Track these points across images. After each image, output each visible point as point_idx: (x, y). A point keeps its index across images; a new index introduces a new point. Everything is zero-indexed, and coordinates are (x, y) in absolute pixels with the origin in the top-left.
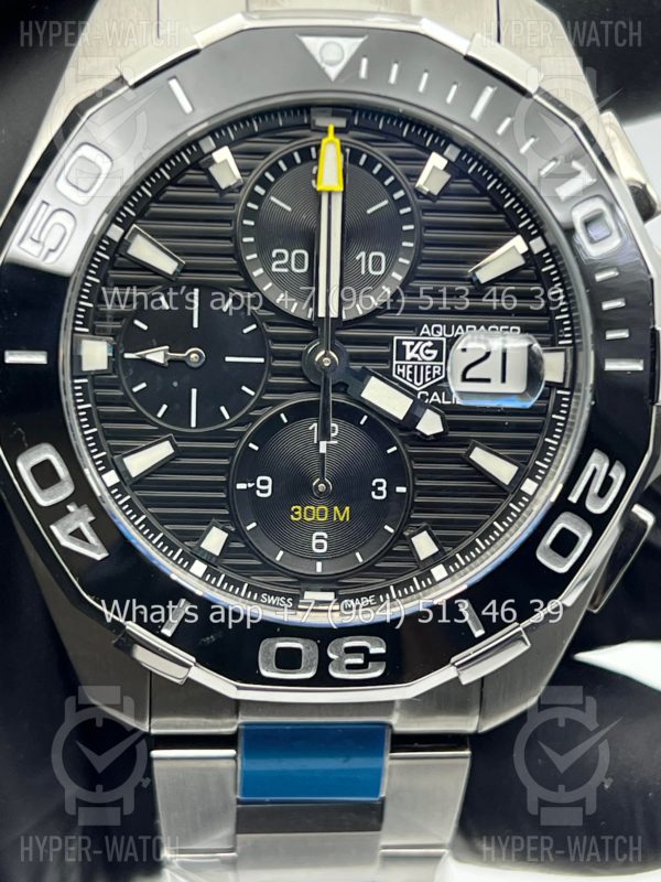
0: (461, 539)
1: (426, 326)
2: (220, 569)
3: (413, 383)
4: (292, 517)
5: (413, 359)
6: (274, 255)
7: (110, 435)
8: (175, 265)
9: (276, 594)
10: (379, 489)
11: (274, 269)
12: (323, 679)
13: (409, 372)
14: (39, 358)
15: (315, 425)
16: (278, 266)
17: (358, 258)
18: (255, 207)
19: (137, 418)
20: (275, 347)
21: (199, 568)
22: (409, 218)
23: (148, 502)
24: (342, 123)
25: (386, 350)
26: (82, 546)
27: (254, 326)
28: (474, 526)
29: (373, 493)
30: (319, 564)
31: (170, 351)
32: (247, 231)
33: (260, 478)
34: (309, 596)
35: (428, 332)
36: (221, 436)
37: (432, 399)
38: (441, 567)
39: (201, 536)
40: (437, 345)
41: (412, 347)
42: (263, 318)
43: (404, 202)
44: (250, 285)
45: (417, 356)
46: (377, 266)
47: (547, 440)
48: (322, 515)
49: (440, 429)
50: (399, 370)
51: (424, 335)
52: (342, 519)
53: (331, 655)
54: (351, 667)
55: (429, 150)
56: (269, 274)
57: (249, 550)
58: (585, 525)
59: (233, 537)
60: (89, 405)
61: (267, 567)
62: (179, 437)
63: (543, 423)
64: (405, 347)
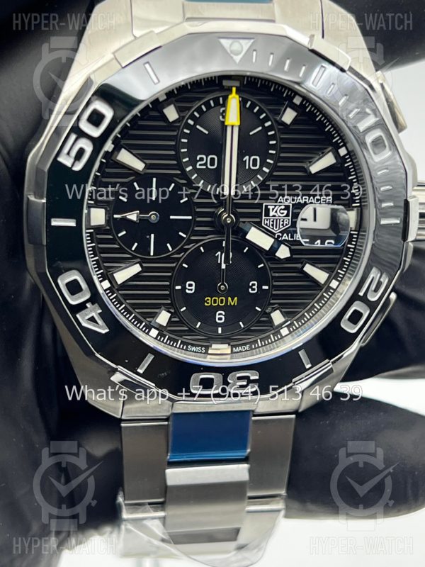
0: (296, 313)
2: (166, 333)
3: (273, 229)
4: (206, 304)
5: (274, 216)
6: (198, 158)
7: (106, 261)
8: (143, 165)
9: (196, 346)
10: (253, 287)
11: (198, 167)
13: (271, 223)
14: (72, 223)
15: (219, 253)
16: (200, 165)
17: (244, 159)
18: (188, 132)
19: (121, 250)
20: (198, 210)
21: (154, 332)
22: (273, 138)
23: (126, 297)
25: (259, 211)
26: (94, 326)
27: (186, 199)
28: (303, 306)
29: (250, 290)
30: (220, 329)
31: (140, 213)
32: (184, 145)
33: (188, 283)
34: (214, 346)
36: (168, 260)
37: (283, 238)
38: (285, 329)
39: (155, 315)
40: (287, 208)
41: (273, 209)
43: (270, 128)
44: (184, 175)
45: (276, 214)
46: (255, 165)
47: (345, 259)
48: (222, 302)
49: (289, 255)
50: (266, 222)
52: (232, 304)
55: (285, 99)
56: (195, 170)
57: (181, 323)
58: (366, 307)
59: (173, 315)
60: (94, 244)
61: (191, 331)
62: (144, 261)
63: (342, 249)
64: (269, 209)
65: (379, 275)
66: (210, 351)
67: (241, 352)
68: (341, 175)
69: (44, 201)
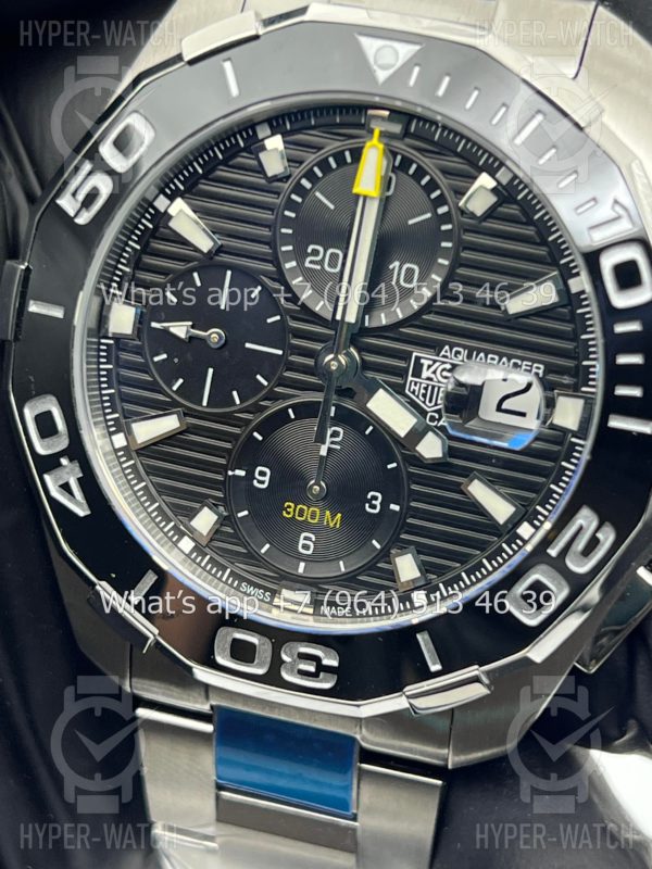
0: (448, 569)
1: (447, 347)
2: (206, 550)
3: (424, 402)
4: (284, 514)
5: (430, 379)
6: (309, 250)
7: (126, 399)
8: (211, 244)
9: (251, 583)
10: (374, 502)
11: (307, 264)
12: (272, 678)
13: (422, 391)
14: (56, 312)
16: (311, 262)
17: (391, 267)
18: (299, 200)
19: (153, 387)
20: (295, 342)
22: (448, 236)
23: (151, 471)
24: (397, 128)
25: (402, 364)
27: (278, 318)
28: (462, 559)
29: (367, 505)
30: (302, 565)
31: (193, 327)
32: (287, 222)
33: (259, 468)
34: (286, 593)
35: (448, 354)
36: (230, 419)
37: (441, 423)
38: (422, 593)
39: (192, 514)
41: (429, 367)
42: (288, 311)
43: (447, 218)
44: (280, 277)
45: (433, 376)
46: (409, 279)
47: (553, 486)
48: (313, 517)
49: (438, 453)
50: (413, 387)
51: (444, 356)
52: (332, 525)
53: (285, 657)
54: (302, 673)
56: (301, 269)
57: (236, 538)
58: (564, 583)
59: (223, 520)
60: (110, 366)
61: (252, 558)
62: (188, 413)
63: (553, 468)
64: (422, 365)
65: (595, 524)
66: (276, 601)
67: (333, 616)
68: (567, 327)
69: (23, 267)
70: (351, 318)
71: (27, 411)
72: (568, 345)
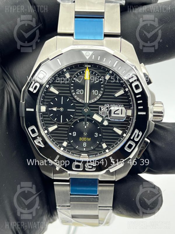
0: (112, 145)
1: (105, 104)
2: (66, 149)
3: (103, 115)
4: (80, 140)
6: (77, 91)
7: (46, 124)
8: (58, 92)
9: (76, 154)
10: (96, 135)
11: (77, 93)
12: (84, 170)
13: (102, 113)
14: (32, 110)
15: (84, 123)
16: (78, 93)
17: (93, 91)
19: (51, 121)
20: (77, 108)
22: (102, 84)
23: (53, 136)
24: (90, 66)
25: (98, 109)
26: (40, 145)
27: (73, 104)
28: (114, 142)
30: (85, 149)
31: (57, 108)
32: (72, 86)
33: (74, 132)
34: (82, 154)
35: (106, 106)
36: (67, 124)
38: (108, 150)
39: (62, 143)
40: (107, 108)
41: (103, 108)
42: (75, 102)
44: (72, 96)
45: (104, 110)
46: (96, 93)
47: (128, 126)
48: (85, 139)
49: (107, 124)
50: (100, 113)
52: (89, 140)
53: (86, 166)
54: (89, 168)
55: (106, 71)
56: (76, 94)
57: (71, 146)
58: (134, 143)
59: (68, 143)
60: (42, 118)
61: (75, 149)
62: (58, 124)
63: (128, 123)
64: (101, 108)
65: (138, 132)
66: (81, 156)
67: (92, 157)
68: (127, 97)
69: (24, 102)
70: (88, 102)
71: (29, 129)
72: (127, 101)
